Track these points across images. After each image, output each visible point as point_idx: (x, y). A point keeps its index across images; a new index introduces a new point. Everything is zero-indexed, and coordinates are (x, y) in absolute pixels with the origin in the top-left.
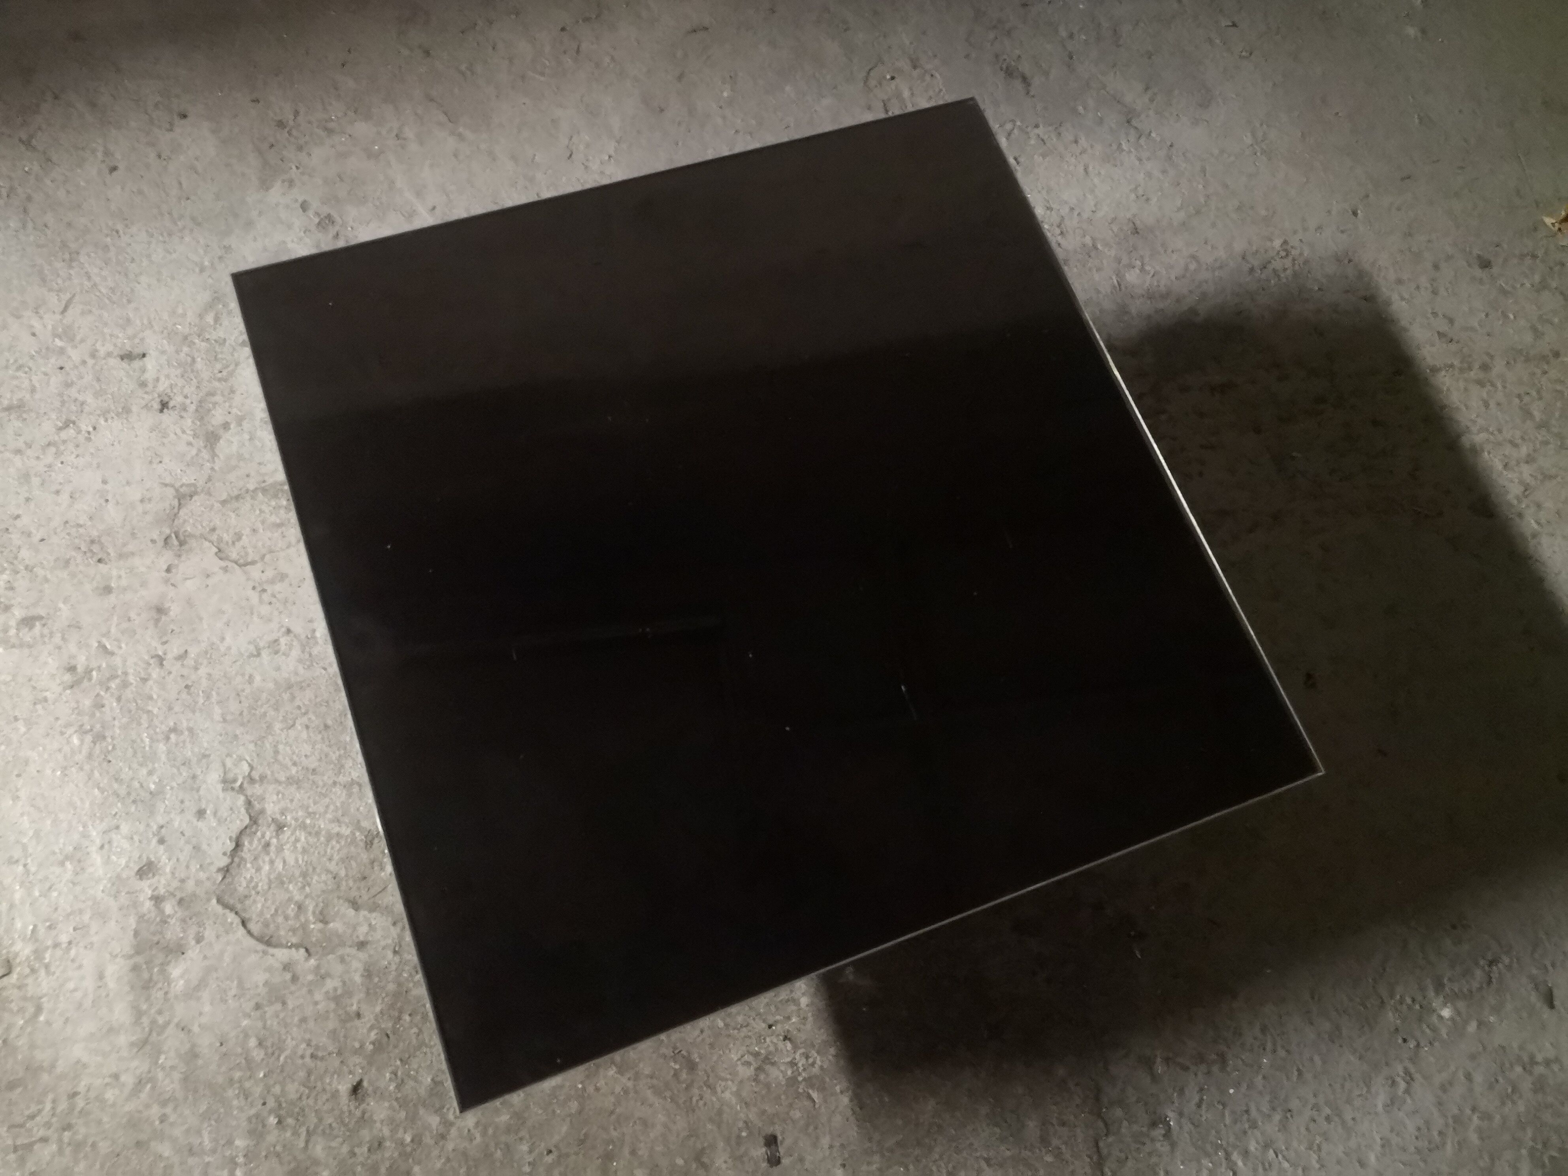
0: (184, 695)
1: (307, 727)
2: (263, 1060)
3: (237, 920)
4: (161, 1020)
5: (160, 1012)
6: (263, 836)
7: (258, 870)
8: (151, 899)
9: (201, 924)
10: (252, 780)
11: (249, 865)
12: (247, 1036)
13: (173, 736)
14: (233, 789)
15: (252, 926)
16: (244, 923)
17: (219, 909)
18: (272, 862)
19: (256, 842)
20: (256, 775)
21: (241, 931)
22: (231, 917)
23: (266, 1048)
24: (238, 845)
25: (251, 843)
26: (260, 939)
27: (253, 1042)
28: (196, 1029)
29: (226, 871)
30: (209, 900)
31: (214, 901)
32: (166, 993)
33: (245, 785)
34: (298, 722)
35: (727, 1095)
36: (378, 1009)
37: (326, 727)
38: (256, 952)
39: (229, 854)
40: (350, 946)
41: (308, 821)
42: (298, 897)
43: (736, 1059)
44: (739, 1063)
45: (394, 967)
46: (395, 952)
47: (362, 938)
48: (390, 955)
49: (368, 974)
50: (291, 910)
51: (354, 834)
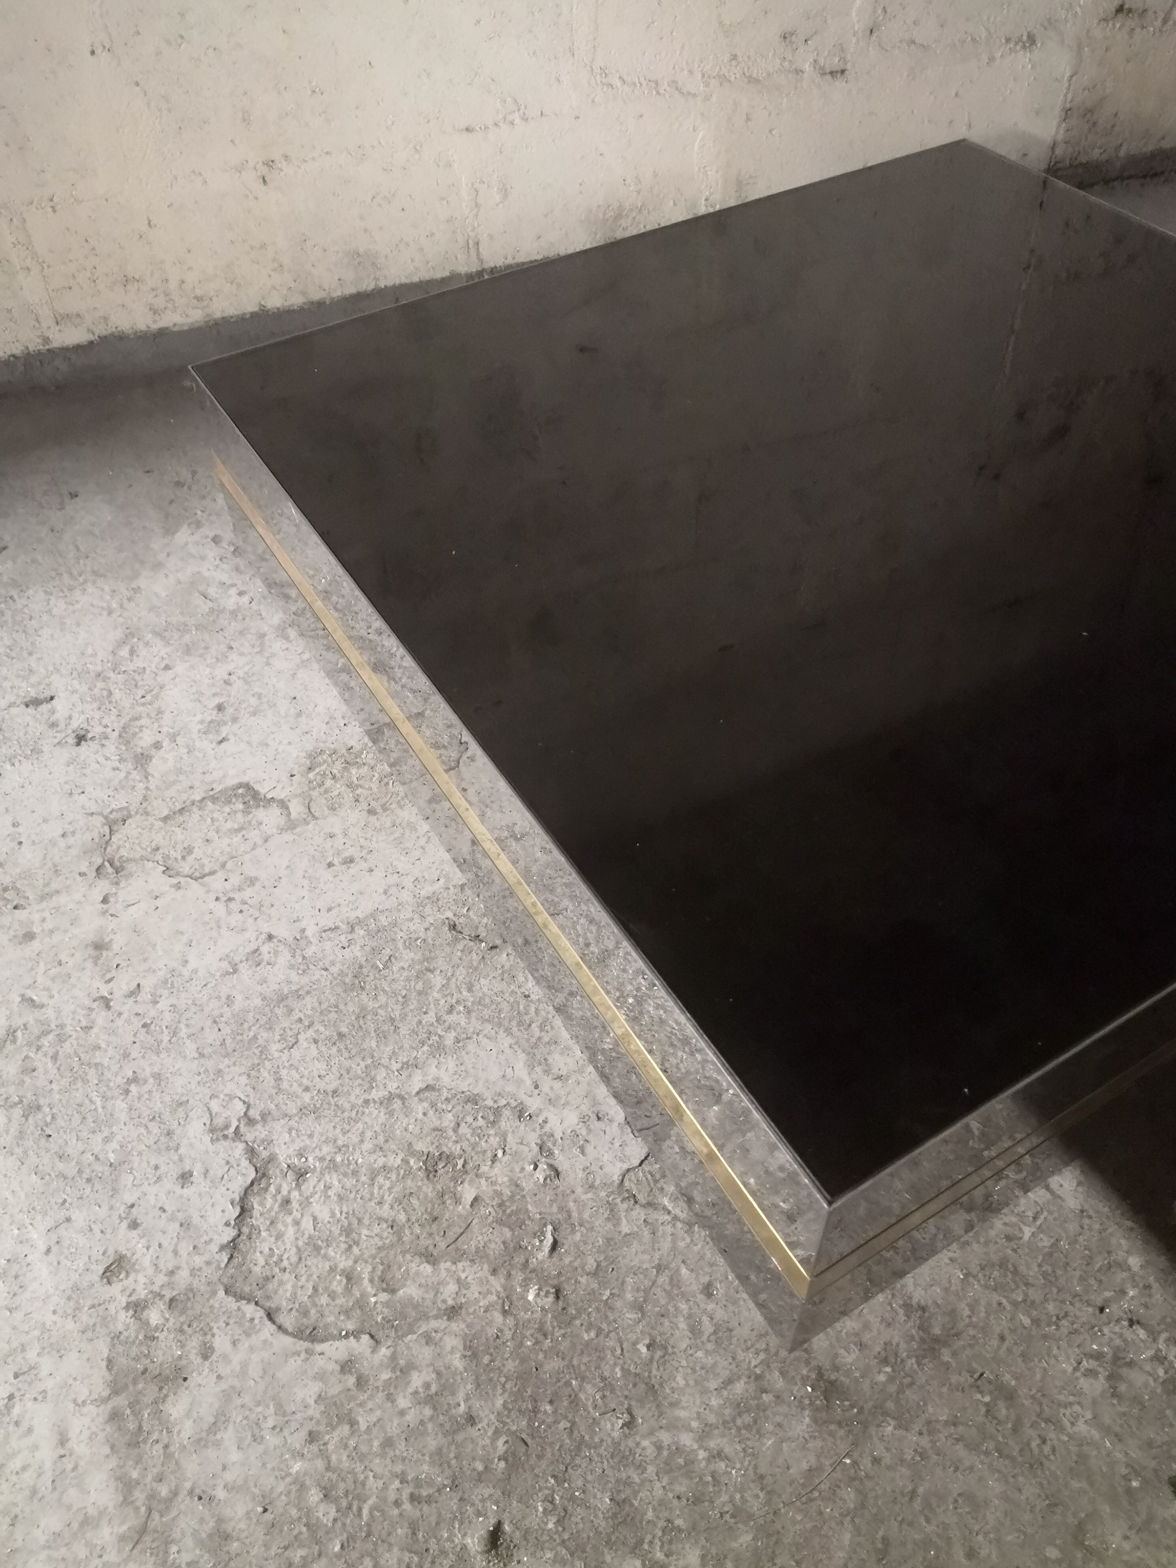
0: (142, 1035)
1: (316, 1042)
2: (335, 1520)
3: (260, 1313)
4: (164, 1491)
5: (160, 1479)
6: (278, 1191)
7: (279, 1237)
8: (127, 1308)
9: (207, 1331)
10: (251, 1122)
11: (264, 1234)
12: (303, 1488)
13: (133, 1088)
14: (225, 1137)
15: (281, 1319)
16: (270, 1316)
17: (231, 1303)
18: (297, 1223)
19: (269, 1202)
20: (254, 1113)
21: (270, 1327)
22: (249, 1310)
23: (336, 1500)
24: (244, 1211)
25: (262, 1204)
26: (298, 1334)
27: (314, 1496)
28: (220, 1494)
29: (233, 1246)
30: (214, 1293)
31: (221, 1293)
32: (166, 1447)
33: (243, 1129)
34: (302, 1037)
35: (1082, 1428)
36: (499, 1402)
37: (341, 1035)
38: (298, 1354)
39: (233, 1223)
40: (436, 1317)
41: (339, 1159)
42: (344, 1263)
43: (1070, 1369)
44: (1078, 1374)
45: (508, 1335)
46: (505, 1313)
47: (450, 1302)
48: (498, 1317)
49: (472, 1353)
50: (338, 1284)
51: (408, 1162)
